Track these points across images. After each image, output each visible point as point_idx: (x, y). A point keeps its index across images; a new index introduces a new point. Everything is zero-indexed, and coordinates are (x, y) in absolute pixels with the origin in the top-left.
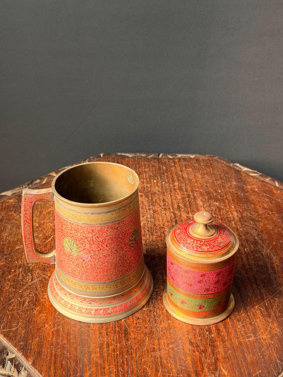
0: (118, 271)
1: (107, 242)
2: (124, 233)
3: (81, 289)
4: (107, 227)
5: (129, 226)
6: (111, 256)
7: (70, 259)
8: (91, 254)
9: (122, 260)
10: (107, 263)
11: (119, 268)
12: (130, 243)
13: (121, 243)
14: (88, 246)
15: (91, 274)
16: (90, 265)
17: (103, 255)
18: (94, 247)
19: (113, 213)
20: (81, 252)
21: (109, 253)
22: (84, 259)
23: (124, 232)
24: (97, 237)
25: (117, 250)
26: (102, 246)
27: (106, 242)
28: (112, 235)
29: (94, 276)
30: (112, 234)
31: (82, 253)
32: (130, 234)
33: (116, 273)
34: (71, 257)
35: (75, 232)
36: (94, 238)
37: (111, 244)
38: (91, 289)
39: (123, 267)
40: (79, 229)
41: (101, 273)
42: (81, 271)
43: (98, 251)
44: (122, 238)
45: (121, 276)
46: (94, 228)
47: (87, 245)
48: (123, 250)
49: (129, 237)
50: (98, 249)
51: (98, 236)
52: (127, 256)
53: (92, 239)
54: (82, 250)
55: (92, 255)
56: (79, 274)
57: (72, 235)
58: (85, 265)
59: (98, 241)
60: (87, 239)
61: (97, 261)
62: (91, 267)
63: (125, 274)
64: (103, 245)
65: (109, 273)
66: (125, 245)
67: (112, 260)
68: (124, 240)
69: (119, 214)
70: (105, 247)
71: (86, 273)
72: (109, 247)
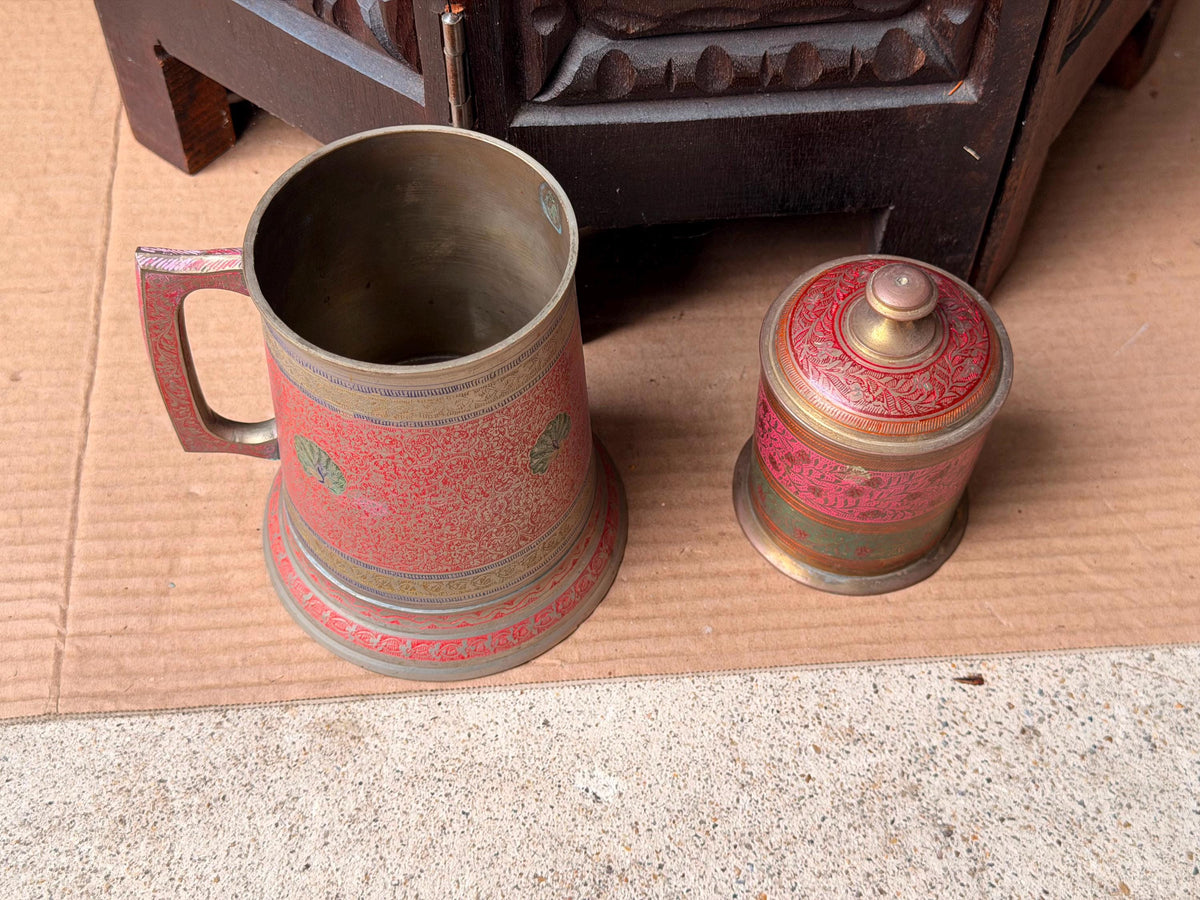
0: (489, 545)
1: (448, 473)
2: (509, 441)
4: (444, 431)
5: (530, 416)
6: (465, 507)
8: (392, 503)
9: (504, 515)
10: (449, 526)
11: (493, 538)
12: (535, 461)
13: (499, 469)
14: (377, 479)
15: (395, 552)
16: (387, 529)
17: (435, 506)
18: (398, 485)
19: (466, 391)
20: (355, 490)
21: (455, 502)
22: (368, 511)
23: (512, 438)
24: (409, 458)
25: (483, 492)
26: (428, 484)
27: (445, 473)
28: (467, 454)
29: (403, 558)
30: (464, 450)
31: (358, 492)
32: (536, 437)
33: (482, 552)
35: (331, 432)
36: (400, 461)
37: (460, 476)
38: (396, 587)
39: (507, 531)
40: (344, 429)
41: (430, 551)
42: (358, 538)
43: (414, 496)
44: (502, 457)
45: (503, 556)
46: (398, 433)
47: (373, 477)
48: (508, 488)
49: (530, 447)
50: (416, 490)
51: (412, 456)
52: (522, 501)
53: (393, 463)
54: (359, 486)
55: (396, 503)
56: (352, 543)
57: (319, 437)
58: (371, 527)
59: (415, 471)
60: (374, 461)
61: (414, 521)
62: (393, 534)
63: (514, 548)
64: (433, 480)
65: (458, 552)
66: (516, 472)
67: (466, 518)
68: (512, 460)
69: (491, 392)
70: (441, 484)
71: (376, 547)
72: (454, 487)
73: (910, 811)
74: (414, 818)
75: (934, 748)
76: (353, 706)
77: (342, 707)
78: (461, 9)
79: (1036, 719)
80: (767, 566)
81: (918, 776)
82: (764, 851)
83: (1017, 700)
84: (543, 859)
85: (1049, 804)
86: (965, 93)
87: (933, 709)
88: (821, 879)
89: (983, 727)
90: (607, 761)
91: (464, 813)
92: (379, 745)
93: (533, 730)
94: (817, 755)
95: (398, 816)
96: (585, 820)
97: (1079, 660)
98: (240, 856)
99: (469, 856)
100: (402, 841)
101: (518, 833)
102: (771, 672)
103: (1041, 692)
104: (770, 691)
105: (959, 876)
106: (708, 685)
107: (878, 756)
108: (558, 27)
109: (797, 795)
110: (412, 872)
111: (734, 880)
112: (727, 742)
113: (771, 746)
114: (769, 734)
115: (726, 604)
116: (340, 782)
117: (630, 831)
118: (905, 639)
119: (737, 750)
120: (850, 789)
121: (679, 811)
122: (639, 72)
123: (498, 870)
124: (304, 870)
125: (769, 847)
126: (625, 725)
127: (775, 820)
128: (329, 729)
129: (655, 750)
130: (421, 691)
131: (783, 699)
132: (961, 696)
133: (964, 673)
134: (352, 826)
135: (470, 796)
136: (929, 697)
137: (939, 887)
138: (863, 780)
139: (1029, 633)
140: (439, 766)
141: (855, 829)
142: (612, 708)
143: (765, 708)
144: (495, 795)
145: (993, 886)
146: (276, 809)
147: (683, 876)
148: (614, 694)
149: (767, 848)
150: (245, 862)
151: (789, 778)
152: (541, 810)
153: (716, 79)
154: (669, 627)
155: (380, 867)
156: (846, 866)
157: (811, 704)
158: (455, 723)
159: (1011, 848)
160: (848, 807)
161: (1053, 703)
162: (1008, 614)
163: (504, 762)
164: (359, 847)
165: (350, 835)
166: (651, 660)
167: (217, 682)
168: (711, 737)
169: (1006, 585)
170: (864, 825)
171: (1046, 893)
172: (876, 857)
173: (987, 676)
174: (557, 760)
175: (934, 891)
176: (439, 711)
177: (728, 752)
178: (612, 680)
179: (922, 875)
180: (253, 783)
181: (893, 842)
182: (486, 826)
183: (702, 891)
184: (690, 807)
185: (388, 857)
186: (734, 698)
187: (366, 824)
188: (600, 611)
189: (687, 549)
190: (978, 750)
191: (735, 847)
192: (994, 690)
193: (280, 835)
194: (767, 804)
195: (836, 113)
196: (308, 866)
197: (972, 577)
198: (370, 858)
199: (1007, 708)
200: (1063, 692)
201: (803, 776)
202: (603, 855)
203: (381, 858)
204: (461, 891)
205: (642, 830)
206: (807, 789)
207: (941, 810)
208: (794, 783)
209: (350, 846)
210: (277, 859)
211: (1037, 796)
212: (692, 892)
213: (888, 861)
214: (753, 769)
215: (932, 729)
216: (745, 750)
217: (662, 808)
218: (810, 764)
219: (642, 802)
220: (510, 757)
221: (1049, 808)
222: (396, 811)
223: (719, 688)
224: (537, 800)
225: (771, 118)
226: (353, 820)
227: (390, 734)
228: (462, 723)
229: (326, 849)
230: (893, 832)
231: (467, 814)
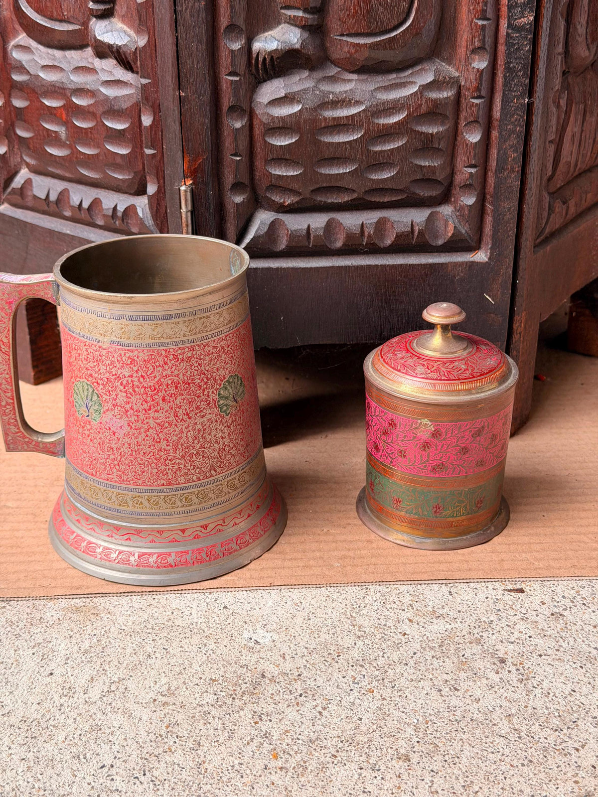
0: (191, 466)
1: (166, 392)
2: (205, 374)
3: (109, 505)
4: (163, 352)
5: (218, 360)
6: (176, 425)
7: (86, 432)
8: (130, 419)
9: (201, 440)
10: (165, 442)
11: (194, 459)
12: (222, 402)
13: (198, 397)
14: (122, 399)
15: (131, 467)
16: (126, 445)
17: (157, 421)
18: (135, 402)
19: (177, 320)
20: (107, 413)
21: (170, 419)
22: (115, 431)
23: (206, 372)
24: (142, 376)
25: (188, 414)
26: (153, 400)
27: (163, 391)
28: (177, 376)
29: (135, 472)
30: (176, 372)
31: (110, 414)
32: (222, 381)
33: (186, 471)
34: (88, 427)
35: (95, 364)
36: (136, 379)
37: (173, 395)
38: (130, 503)
39: (203, 456)
40: (104, 357)
41: (153, 465)
42: (108, 460)
43: (144, 412)
44: (200, 387)
45: (200, 480)
46: (136, 353)
47: (119, 396)
48: (203, 416)
49: (218, 387)
50: (146, 406)
51: (143, 374)
52: (213, 433)
53: (132, 381)
54: (110, 408)
55: (132, 419)
56: (104, 467)
57: (89, 372)
58: (116, 446)
59: (145, 388)
60: (120, 381)
61: (143, 435)
62: (130, 450)
63: (208, 474)
64: (156, 397)
65: (170, 467)
66: (209, 404)
67: (177, 435)
68: (206, 393)
69: (193, 327)
70: (161, 402)
71: (119, 465)
72: (169, 405)
73: (475, 651)
74: (129, 651)
75: (491, 621)
76: (95, 600)
77: (88, 600)
78: (191, 182)
79: (561, 609)
80: (378, 538)
81: (481, 634)
82: (373, 669)
83: (547, 599)
84: (217, 671)
85: (572, 649)
86: (481, 256)
87: (490, 604)
88: (413, 683)
89: (525, 612)
90: (266, 625)
91: (164, 648)
92: (110, 617)
93: (216, 610)
94: (411, 624)
95: (119, 650)
96: (248, 653)
97: (589, 583)
98: (5, 668)
99: (166, 669)
100: (119, 662)
101: (200, 658)
102: (379, 585)
103: (563, 597)
104: (379, 594)
105: (511, 682)
106: (337, 591)
107: (453, 624)
108: (245, 200)
109: (396, 642)
110: (124, 677)
111: (351, 683)
112: (349, 616)
113: (379, 619)
114: (377, 613)
115: (351, 554)
116: (81, 634)
117: (279, 657)
118: (470, 570)
119: (355, 620)
120: (433, 640)
121: (314, 649)
122: (291, 231)
123: (184, 676)
124: (48, 675)
125: (377, 666)
126: (279, 608)
127: (381, 654)
128: (78, 610)
129: (299, 620)
130: (142, 592)
131: (388, 598)
132: (509, 598)
133: (510, 587)
134: (86, 655)
135: (169, 641)
136: (487, 598)
137: (497, 687)
138: (443, 635)
139: (553, 568)
140: (150, 626)
141: (437, 659)
142: (271, 601)
143: (376, 601)
144: (187, 641)
145: (536, 688)
146: (35, 646)
147: (315, 680)
148: (273, 595)
149: (375, 667)
150: (8, 672)
151: (391, 634)
152: (218, 647)
153: (336, 240)
154: (312, 563)
155: (102, 674)
156: (431, 676)
157: (407, 600)
158: (163, 607)
159: (547, 669)
160: (432, 648)
161: (572, 602)
162: (539, 560)
163: (194, 625)
164: (89, 665)
165: (83, 659)
166: (298, 578)
167: (6, 586)
168: (338, 614)
169: (538, 547)
170: (443, 657)
171: (574, 691)
172: (452, 672)
173: (527, 589)
174: (231, 624)
175: (493, 689)
176: (153, 602)
177: (349, 621)
178: (272, 588)
179: (484, 681)
180: (21, 634)
181: (463, 664)
182: (179, 655)
183: (328, 688)
184: (322, 647)
185: (108, 669)
186: (354, 596)
187: (96, 654)
188: (266, 555)
189: (325, 530)
190: (522, 623)
191: (353, 666)
192: (531, 595)
193: (35, 659)
194: (375, 646)
195: (406, 265)
196: (51, 674)
197: (514, 544)
198: (96, 670)
199: (541, 604)
200: (580, 597)
201: (400, 633)
202: (259, 669)
203: (103, 670)
204: (157, 686)
205: (287, 657)
206: (403, 639)
207: (497, 650)
208: (395, 636)
209: (83, 664)
210: (31, 670)
211: (565, 645)
212: (321, 688)
213: (460, 674)
214: (367, 630)
215: (489, 612)
216: (360, 620)
217: (302, 647)
218: (406, 628)
219: (288, 644)
220: (199, 623)
221: (573, 651)
222: (117, 647)
223: (345, 592)
224: (215, 643)
225: (369, 266)
226: (86, 652)
227: (119, 613)
228: (169, 607)
229: (66, 666)
230: (464, 660)
231: (166, 649)
